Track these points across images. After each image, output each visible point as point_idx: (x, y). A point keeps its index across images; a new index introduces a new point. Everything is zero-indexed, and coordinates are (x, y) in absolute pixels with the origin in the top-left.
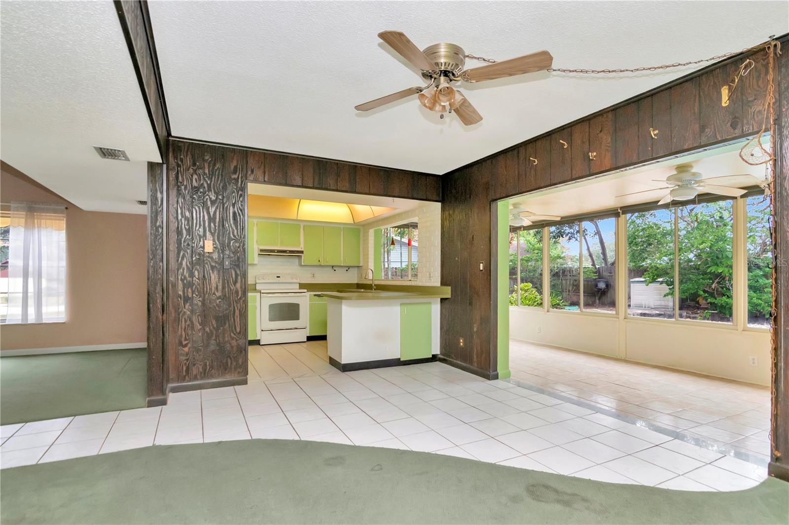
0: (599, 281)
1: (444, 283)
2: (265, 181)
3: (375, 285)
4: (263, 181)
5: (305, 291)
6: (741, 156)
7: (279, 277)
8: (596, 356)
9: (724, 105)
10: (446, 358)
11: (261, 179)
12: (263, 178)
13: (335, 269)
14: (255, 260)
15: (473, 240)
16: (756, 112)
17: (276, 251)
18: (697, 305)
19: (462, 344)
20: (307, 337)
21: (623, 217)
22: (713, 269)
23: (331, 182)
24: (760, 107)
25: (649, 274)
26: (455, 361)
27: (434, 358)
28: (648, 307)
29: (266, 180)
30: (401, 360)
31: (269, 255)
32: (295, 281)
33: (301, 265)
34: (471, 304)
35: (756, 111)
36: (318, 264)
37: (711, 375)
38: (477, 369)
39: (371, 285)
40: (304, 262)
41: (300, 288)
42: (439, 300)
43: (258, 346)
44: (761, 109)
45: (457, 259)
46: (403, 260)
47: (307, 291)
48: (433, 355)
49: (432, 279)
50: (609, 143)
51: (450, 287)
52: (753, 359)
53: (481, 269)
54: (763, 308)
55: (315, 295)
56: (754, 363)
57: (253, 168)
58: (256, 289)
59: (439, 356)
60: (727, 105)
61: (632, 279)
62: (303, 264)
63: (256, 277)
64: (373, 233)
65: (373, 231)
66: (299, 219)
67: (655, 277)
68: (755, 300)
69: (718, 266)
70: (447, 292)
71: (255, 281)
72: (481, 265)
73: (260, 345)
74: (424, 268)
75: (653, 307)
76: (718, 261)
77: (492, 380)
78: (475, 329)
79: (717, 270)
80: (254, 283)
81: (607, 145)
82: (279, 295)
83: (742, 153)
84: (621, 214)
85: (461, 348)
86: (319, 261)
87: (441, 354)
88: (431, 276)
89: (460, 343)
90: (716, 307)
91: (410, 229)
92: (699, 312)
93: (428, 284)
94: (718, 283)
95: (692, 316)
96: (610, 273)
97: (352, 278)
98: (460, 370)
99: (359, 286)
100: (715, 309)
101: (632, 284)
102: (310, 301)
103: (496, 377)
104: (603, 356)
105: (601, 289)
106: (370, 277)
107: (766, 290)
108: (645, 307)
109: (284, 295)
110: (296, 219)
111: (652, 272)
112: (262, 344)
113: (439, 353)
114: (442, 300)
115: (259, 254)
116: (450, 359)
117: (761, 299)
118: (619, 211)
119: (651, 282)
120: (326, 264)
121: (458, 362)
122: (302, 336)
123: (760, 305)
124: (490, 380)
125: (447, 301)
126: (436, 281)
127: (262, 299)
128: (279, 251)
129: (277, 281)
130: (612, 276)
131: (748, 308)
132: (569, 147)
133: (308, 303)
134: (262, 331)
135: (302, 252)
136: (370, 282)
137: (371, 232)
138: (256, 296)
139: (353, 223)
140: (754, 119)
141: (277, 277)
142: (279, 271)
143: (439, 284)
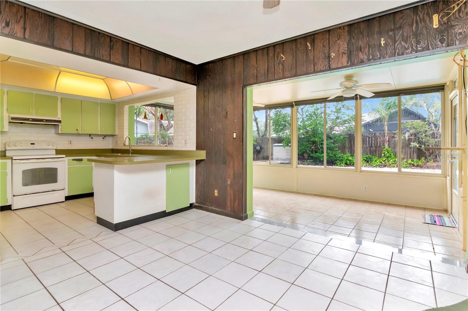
0: (257, 146)
1: (199, 147)
2: (25, 38)
3: (132, 150)
4: (22, 37)
5: (64, 156)
6: (454, 61)
7: (34, 144)
8: (281, 191)
9: (435, 27)
10: (201, 205)
11: (20, 34)
12: (22, 33)
13: (92, 137)
14: (5, 127)
15: (227, 115)
16: (457, 34)
17: (31, 120)
18: (303, 158)
19: (216, 194)
20: (66, 197)
21: (295, 107)
22: (313, 139)
23: (104, 53)
24: (460, 30)
25: (285, 142)
26: (210, 207)
27: (191, 206)
28: (282, 159)
29: (27, 37)
30: (167, 212)
31: (22, 123)
32: (51, 147)
33: (58, 134)
34: (225, 163)
35: (458, 32)
36: (76, 132)
37: (344, 197)
38: (230, 212)
39: (129, 150)
41: (57, 154)
42: (195, 161)
43: (9, 211)
44: (461, 31)
45: (211, 129)
46: (138, 132)
47: (66, 157)
48: (191, 204)
49: (187, 145)
50: (345, 48)
51: (205, 151)
52: (365, 187)
53: (235, 137)
54: (333, 158)
55: (74, 160)
56: (365, 189)
57: (8, 21)
58: (5, 156)
59: (195, 204)
60: (437, 26)
61: (274, 144)
62: (60, 132)
63: (5, 144)
64: (128, 109)
65: (128, 107)
67: (288, 143)
68: (330, 155)
69: (315, 138)
70: (202, 155)
71: (5, 148)
72: (235, 134)
73: (11, 210)
74: (180, 137)
75: (284, 159)
76: (315, 135)
77: (244, 220)
78: (229, 183)
79: (315, 140)
80: (4, 150)
81: (344, 49)
82: (35, 160)
83: (455, 59)
84: (294, 105)
85: (216, 197)
86: (77, 130)
87: (197, 202)
88: (187, 142)
89: (214, 193)
90: (312, 158)
91: (157, 108)
92: (305, 161)
93: (184, 149)
94: (315, 146)
95: (303, 163)
96: (262, 141)
97: (107, 144)
98: (215, 214)
99: (114, 152)
100: (312, 159)
101: (274, 147)
102: (68, 165)
103: (246, 218)
104: (284, 191)
105: (258, 150)
106: (127, 143)
107: (335, 149)
108: (280, 159)
109: (41, 160)
110: (53, 91)
111: (287, 141)
112: (14, 209)
113: (195, 202)
114: (198, 162)
115: (10, 122)
116: (205, 206)
117: (332, 154)
118: (294, 103)
119: (286, 146)
120: (83, 132)
121: (213, 208)
122: (60, 196)
123: (332, 157)
124: (243, 220)
125: (203, 162)
126: (192, 146)
127: (14, 166)
128: (34, 120)
129: (32, 148)
130: (263, 143)
131: (327, 158)
132: (313, 49)
133: (67, 166)
134: (14, 196)
135: (60, 122)
136: (128, 148)
137: (126, 108)
138: (6, 163)
139: (110, 99)
140: (456, 37)
141: (31, 144)
142: (33, 139)
143: (194, 148)
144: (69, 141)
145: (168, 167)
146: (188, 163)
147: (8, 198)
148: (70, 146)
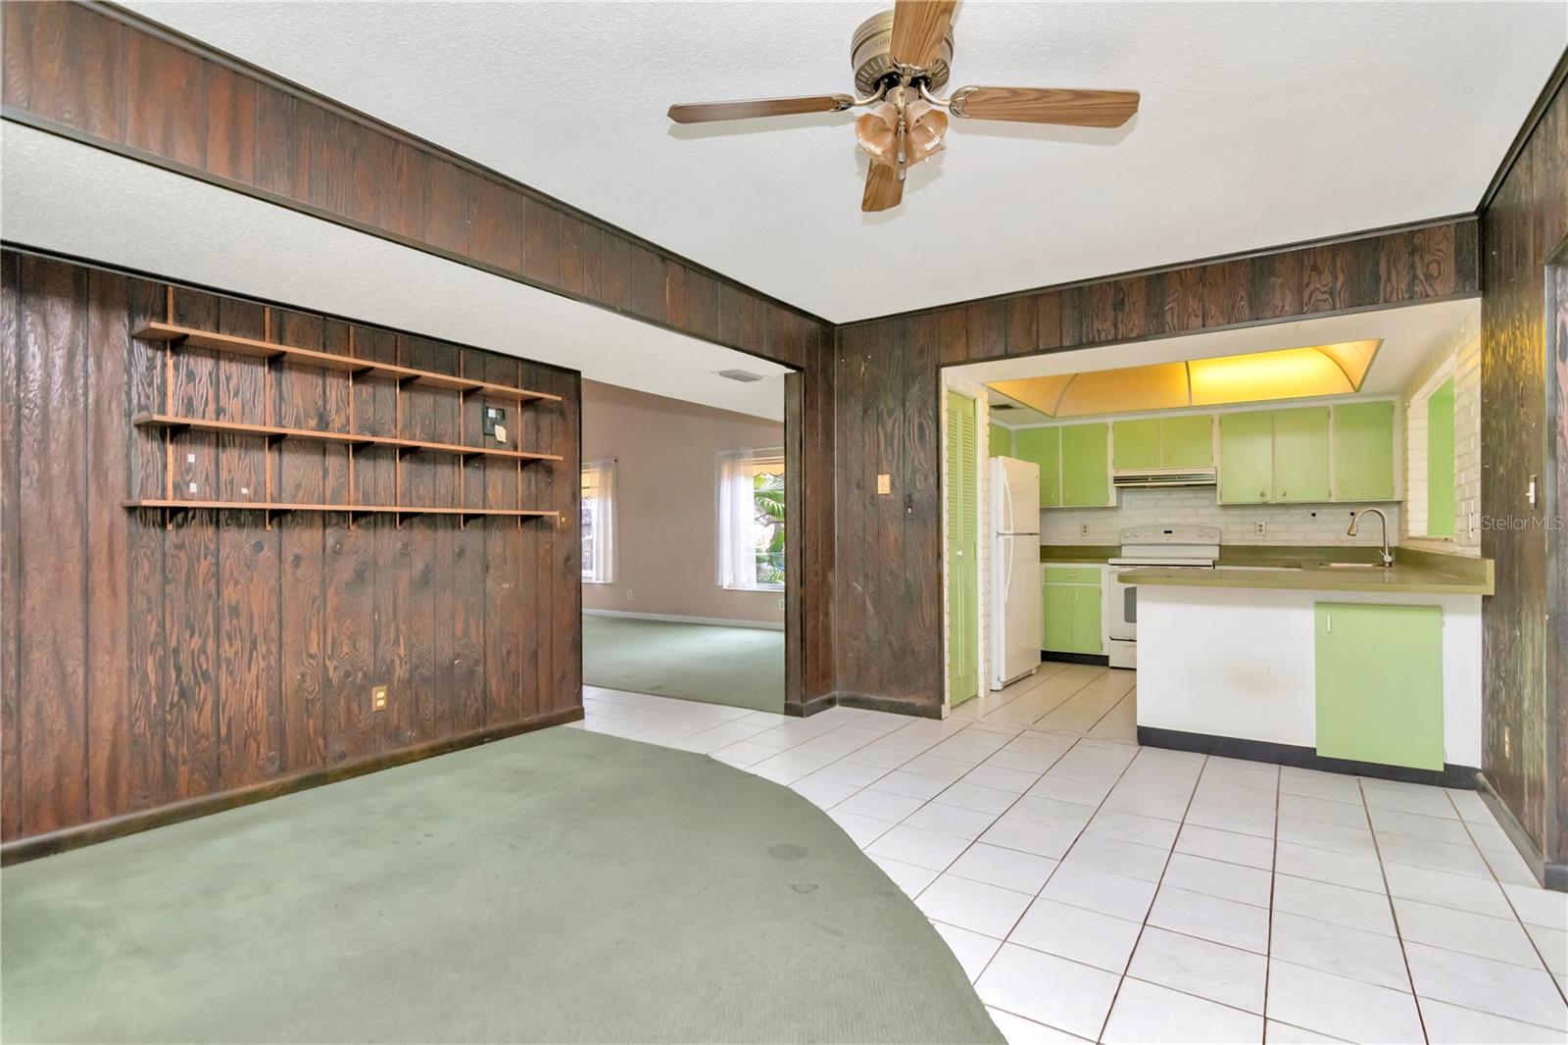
7: (1170, 532)
14: (1110, 498)
23: (1106, 327)
27: (1454, 777)
30: (1318, 754)
32: (1208, 540)
33: (1216, 506)
40: (1221, 498)
42: (1480, 600)
62: (1219, 502)
66: (1193, 404)
73: (1108, 666)
85: (1507, 760)
86: (1263, 495)
87: (1484, 770)
110: (1187, 405)
113: (1480, 767)
115: (1118, 487)
129: (1165, 541)
138: (1100, 570)
141: (1166, 532)
142: (1167, 521)
143: (1477, 552)
144: (1255, 523)
145: (1319, 604)
146: (1438, 604)
147: (1103, 640)
148: (1260, 538)
